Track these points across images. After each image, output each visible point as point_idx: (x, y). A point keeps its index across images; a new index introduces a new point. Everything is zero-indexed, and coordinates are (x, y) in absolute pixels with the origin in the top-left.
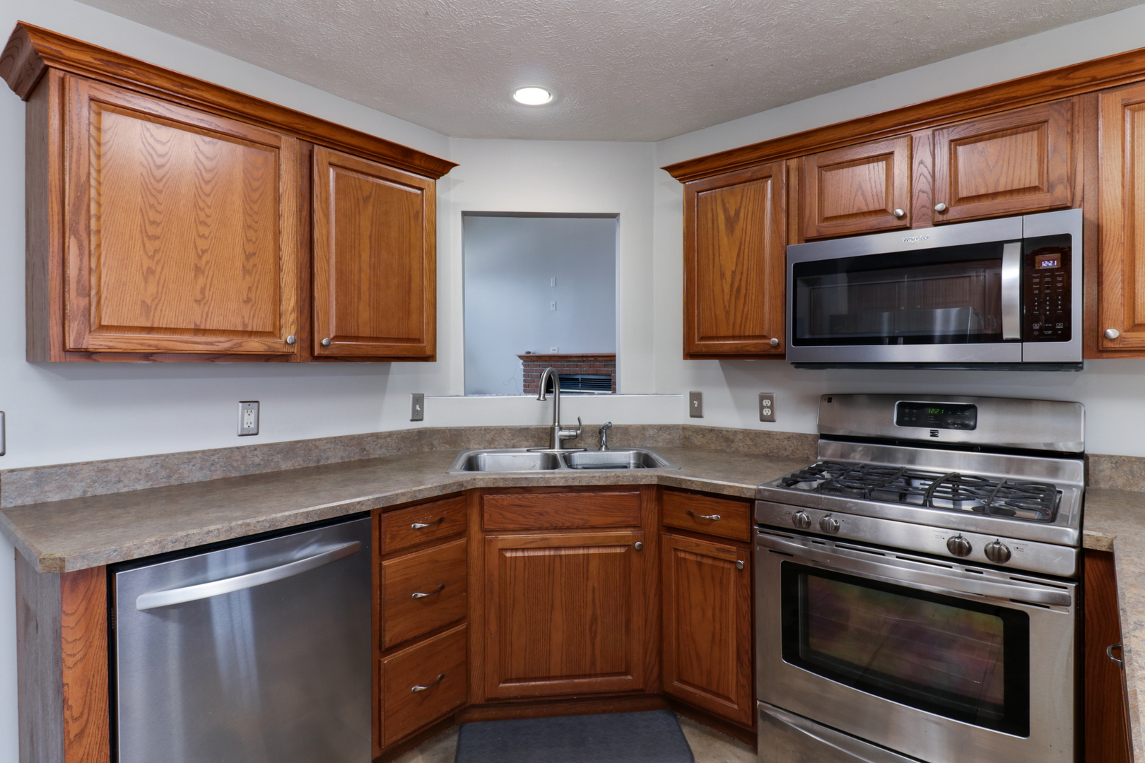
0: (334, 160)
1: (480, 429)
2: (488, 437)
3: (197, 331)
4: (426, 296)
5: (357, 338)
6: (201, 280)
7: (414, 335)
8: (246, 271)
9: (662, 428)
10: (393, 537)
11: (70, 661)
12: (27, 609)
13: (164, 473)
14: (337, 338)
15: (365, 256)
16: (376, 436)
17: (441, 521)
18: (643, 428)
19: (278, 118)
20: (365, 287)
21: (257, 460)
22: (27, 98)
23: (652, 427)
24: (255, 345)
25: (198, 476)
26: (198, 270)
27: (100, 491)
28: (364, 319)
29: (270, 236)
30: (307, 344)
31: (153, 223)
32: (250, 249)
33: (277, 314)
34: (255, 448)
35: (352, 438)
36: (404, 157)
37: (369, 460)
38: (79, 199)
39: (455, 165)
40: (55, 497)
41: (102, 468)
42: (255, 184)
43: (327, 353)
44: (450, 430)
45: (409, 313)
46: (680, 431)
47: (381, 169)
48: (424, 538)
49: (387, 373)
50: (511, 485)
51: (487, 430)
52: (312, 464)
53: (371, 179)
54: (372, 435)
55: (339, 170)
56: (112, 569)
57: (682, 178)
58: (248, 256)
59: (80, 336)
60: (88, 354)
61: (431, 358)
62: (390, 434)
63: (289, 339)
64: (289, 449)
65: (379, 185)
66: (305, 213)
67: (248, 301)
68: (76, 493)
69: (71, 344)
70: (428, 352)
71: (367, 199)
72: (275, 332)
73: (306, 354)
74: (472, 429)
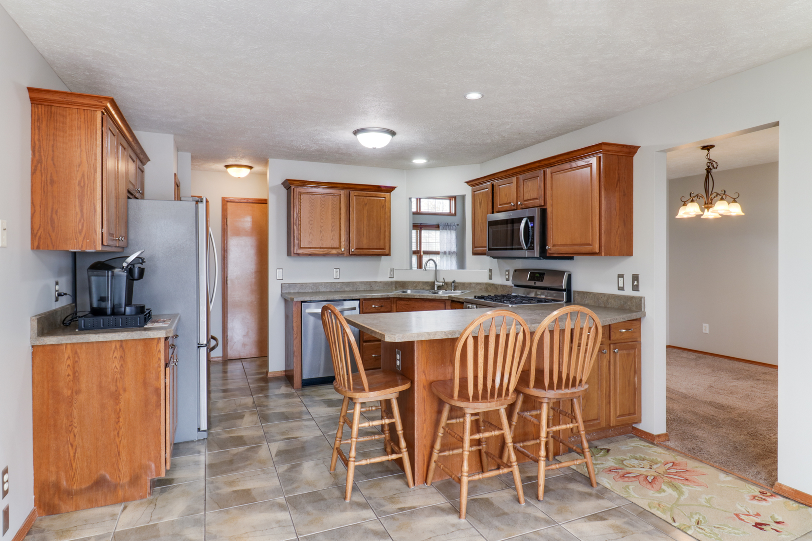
0: (356, 194)
1: (412, 282)
2: (415, 285)
3: (321, 248)
4: (387, 233)
5: (363, 249)
6: (322, 234)
7: (382, 247)
8: (332, 231)
9: (477, 284)
10: (366, 308)
11: (294, 321)
12: (287, 316)
13: (315, 288)
14: (356, 249)
15: (365, 222)
16: (376, 282)
17: (382, 306)
18: (470, 284)
19: (340, 186)
20: (365, 232)
21: (339, 287)
22: (287, 189)
23: (474, 283)
24: (334, 251)
25: (323, 290)
26: (321, 232)
27: (301, 291)
28: (365, 243)
29: (338, 220)
30: (348, 251)
31: (311, 220)
32: (333, 225)
33: (340, 242)
34: (338, 283)
35: (367, 282)
36: (378, 189)
37: (373, 290)
38: (297, 217)
39: (396, 187)
40: (292, 291)
41: (302, 285)
42: (334, 206)
43: (354, 253)
44: (402, 282)
45: (380, 240)
46: (485, 285)
47: (370, 194)
48: (376, 311)
49: (380, 260)
50: (403, 297)
51: (414, 282)
52: (355, 290)
53: (367, 198)
54: (374, 282)
55: (357, 197)
56: (302, 302)
57: (471, 186)
58: (333, 227)
59: (297, 250)
60: (298, 254)
61: (389, 255)
62: (381, 282)
63: (343, 250)
64: (348, 284)
65: (370, 199)
66: (348, 211)
67: (333, 239)
68: (296, 291)
69: (295, 252)
70: (387, 253)
71: (366, 204)
72: (339, 248)
73: (348, 254)
74: (409, 282)
